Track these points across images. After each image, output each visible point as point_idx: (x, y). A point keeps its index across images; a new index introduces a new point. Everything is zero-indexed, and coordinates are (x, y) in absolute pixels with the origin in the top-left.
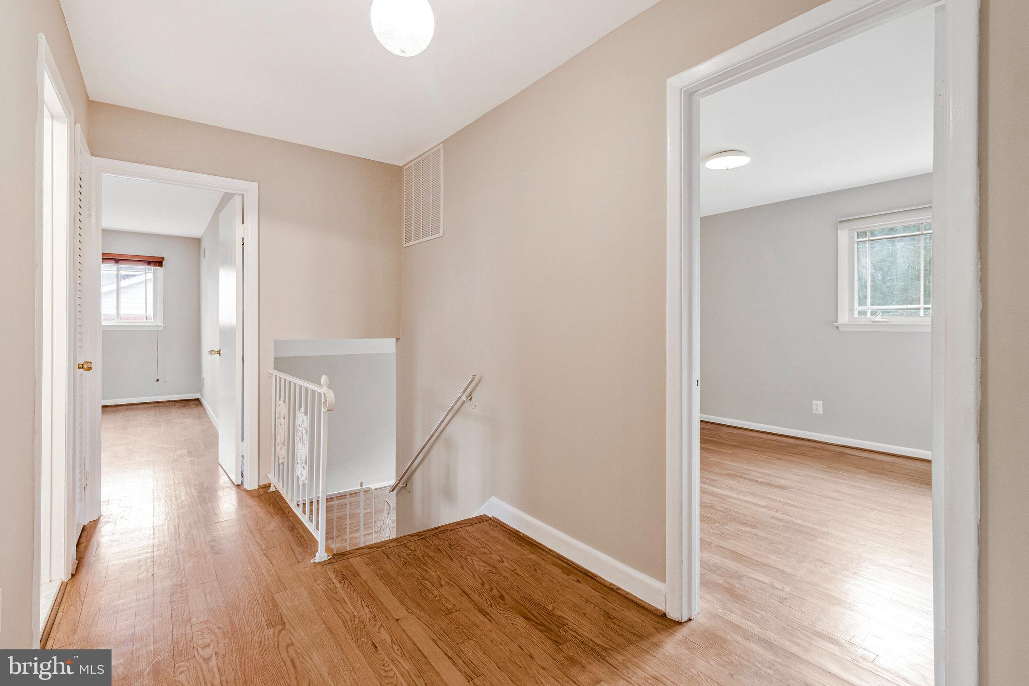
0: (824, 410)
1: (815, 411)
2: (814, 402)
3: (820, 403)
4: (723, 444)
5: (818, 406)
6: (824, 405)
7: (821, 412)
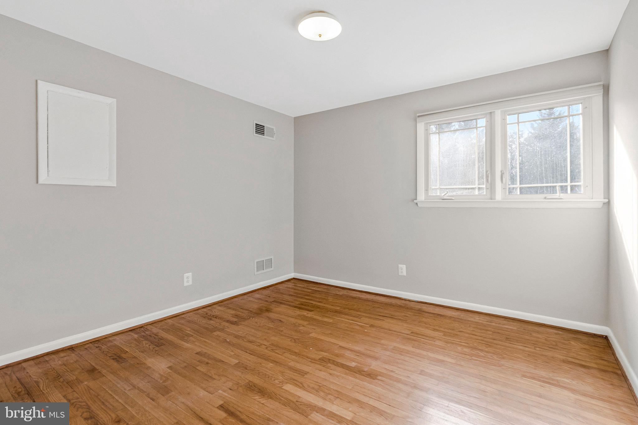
0: (406, 273)
1: (400, 274)
2: (400, 265)
3: (404, 267)
4: (328, 310)
5: (403, 269)
6: (406, 268)
7: (405, 274)
